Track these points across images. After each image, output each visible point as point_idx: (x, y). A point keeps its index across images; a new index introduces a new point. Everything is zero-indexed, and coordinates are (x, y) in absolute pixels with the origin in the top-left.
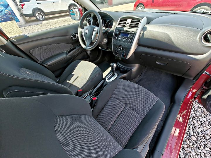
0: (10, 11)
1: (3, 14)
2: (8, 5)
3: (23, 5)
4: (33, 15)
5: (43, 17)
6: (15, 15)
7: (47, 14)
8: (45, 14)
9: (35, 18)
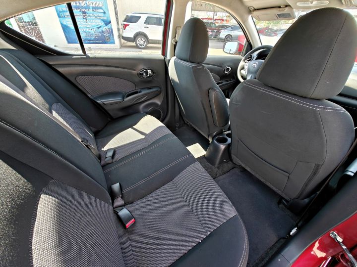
0: (109, 29)
1: (100, 31)
2: (110, 22)
3: (126, 25)
4: (134, 39)
5: (145, 45)
6: (113, 35)
7: (151, 42)
8: (148, 41)
9: (134, 44)
